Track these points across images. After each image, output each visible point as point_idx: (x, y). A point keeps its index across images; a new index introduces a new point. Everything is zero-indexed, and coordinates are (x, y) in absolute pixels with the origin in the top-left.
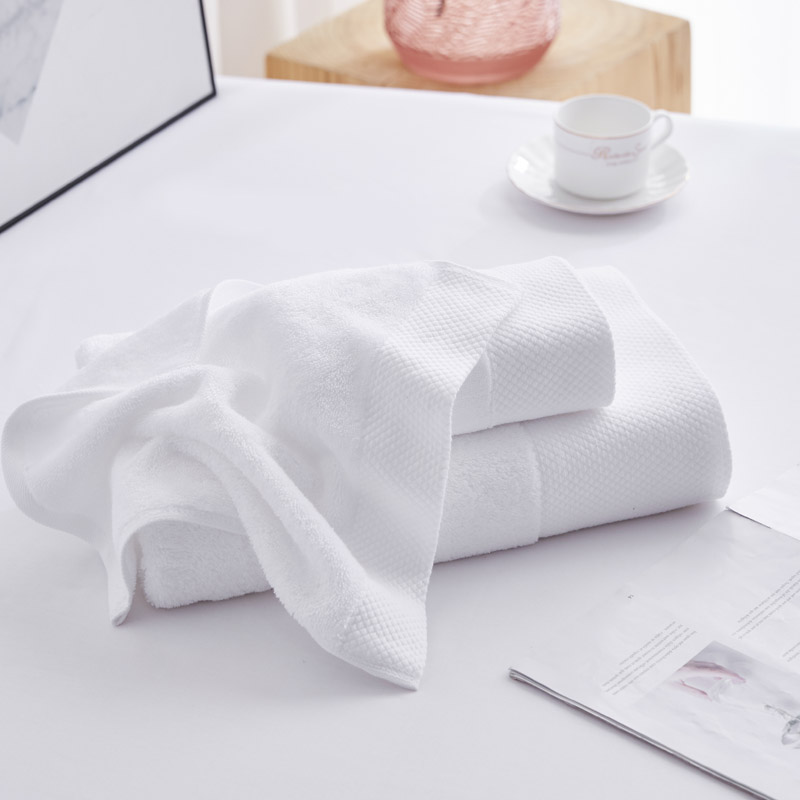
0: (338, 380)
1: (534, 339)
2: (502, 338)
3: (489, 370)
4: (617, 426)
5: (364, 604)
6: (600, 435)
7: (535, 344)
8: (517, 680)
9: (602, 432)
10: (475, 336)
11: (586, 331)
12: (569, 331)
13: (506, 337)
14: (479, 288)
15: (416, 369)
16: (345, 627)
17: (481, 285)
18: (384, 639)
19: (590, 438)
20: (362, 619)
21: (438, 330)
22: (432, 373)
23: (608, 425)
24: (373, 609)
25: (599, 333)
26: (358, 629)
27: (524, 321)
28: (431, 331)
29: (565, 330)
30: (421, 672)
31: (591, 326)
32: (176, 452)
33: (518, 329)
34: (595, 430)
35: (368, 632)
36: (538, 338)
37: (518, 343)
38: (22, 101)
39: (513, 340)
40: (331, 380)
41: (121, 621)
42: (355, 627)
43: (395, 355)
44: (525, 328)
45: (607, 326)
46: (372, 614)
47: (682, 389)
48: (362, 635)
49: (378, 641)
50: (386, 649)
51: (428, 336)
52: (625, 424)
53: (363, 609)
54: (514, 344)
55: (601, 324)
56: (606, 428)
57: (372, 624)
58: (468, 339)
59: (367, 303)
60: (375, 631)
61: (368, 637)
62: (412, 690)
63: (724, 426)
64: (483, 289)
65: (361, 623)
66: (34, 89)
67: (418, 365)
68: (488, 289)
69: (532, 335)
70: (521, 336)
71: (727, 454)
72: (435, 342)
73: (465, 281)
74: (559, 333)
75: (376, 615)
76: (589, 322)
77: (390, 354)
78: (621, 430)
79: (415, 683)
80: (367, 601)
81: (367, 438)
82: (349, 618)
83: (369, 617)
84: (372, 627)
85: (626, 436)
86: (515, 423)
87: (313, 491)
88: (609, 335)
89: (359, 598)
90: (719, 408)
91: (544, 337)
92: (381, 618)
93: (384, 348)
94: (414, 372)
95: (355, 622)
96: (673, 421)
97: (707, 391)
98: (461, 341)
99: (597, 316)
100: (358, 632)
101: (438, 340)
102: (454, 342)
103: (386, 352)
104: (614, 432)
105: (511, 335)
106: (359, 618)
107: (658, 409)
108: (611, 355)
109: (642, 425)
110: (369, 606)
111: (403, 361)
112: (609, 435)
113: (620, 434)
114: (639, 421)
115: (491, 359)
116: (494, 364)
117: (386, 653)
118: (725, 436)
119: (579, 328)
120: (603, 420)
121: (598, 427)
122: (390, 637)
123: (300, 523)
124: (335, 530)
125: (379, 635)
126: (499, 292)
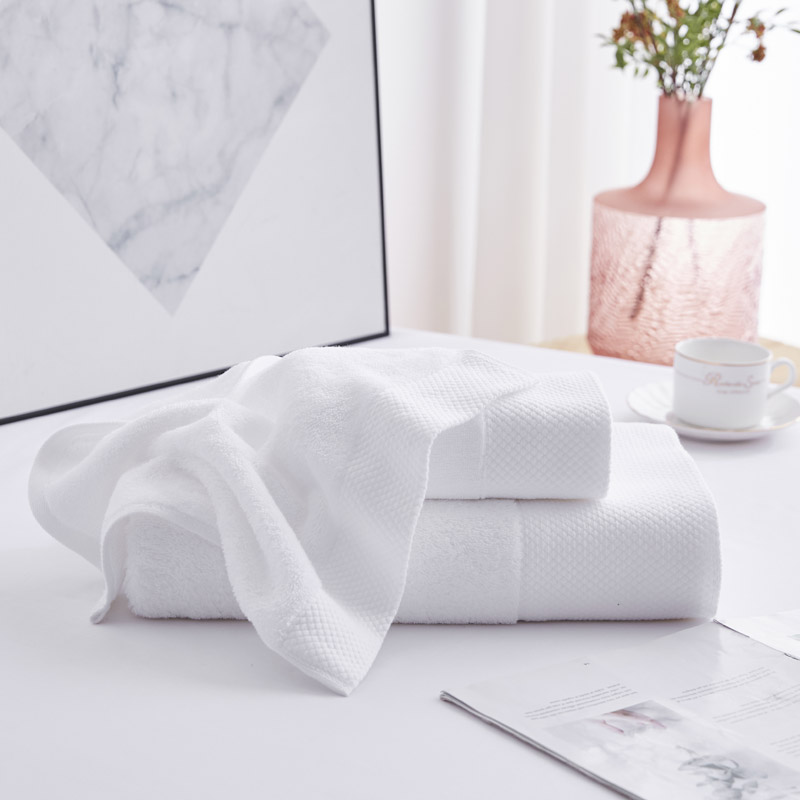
1: (533, 414)
2: (503, 409)
3: (483, 433)
4: (609, 516)
5: (312, 608)
6: (590, 521)
7: (533, 418)
8: (446, 701)
9: (592, 518)
11: (586, 415)
13: (507, 408)
14: (496, 371)
16: (288, 624)
17: (499, 369)
18: (325, 644)
20: (307, 623)
21: (442, 391)
23: (600, 514)
24: (320, 616)
25: (598, 419)
26: (301, 630)
28: (435, 391)
29: (565, 412)
30: (356, 683)
31: (592, 412)
32: (176, 468)
34: (586, 516)
35: (310, 634)
36: (538, 414)
37: (517, 415)
38: (182, 277)
39: (512, 411)
41: (99, 620)
42: (298, 627)
46: (318, 619)
48: (304, 635)
49: (318, 644)
50: (325, 653)
51: (430, 394)
52: (617, 516)
53: (310, 612)
54: (513, 414)
55: (602, 411)
56: (598, 516)
57: (316, 628)
60: (317, 635)
61: (309, 638)
62: (342, 695)
63: (717, 534)
65: (305, 625)
66: (197, 269)
67: (410, 409)
69: (532, 410)
70: (521, 410)
71: (717, 562)
72: (434, 399)
74: (559, 413)
75: (321, 621)
76: (591, 408)
78: (612, 519)
79: (347, 690)
80: (315, 606)
81: (350, 470)
82: (293, 617)
83: (315, 622)
84: (314, 631)
85: (615, 525)
86: (511, 499)
87: (296, 520)
89: (308, 602)
91: (544, 413)
92: (326, 625)
94: (404, 413)
95: (299, 623)
96: (665, 521)
97: (707, 501)
98: (460, 401)
99: (601, 405)
100: (300, 632)
101: (438, 398)
104: (604, 520)
105: (512, 407)
106: (304, 619)
108: (607, 441)
109: (633, 519)
110: (317, 612)
112: (598, 522)
113: (610, 524)
114: (632, 515)
115: (487, 424)
116: (490, 429)
117: (323, 656)
118: (717, 544)
119: (580, 411)
120: (596, 509)
121: (589, 514)
122: (332, 645)
124: (302, 544)
125: (320, 640)
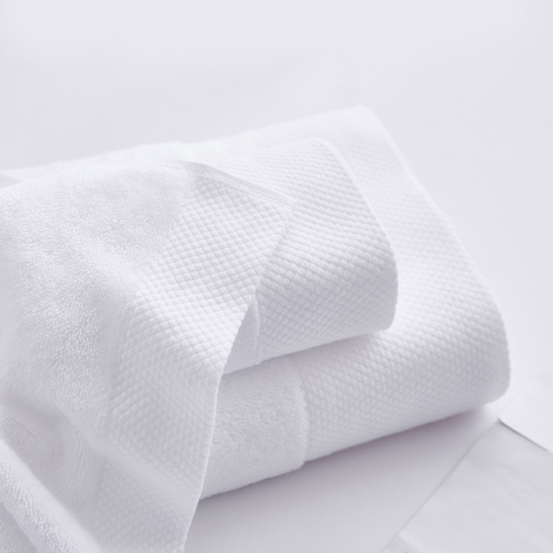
0: (80, 343)
1: (309, 274)
2: (272, 274)
4: (393, 352)
6: (374, 364)
7: (309, 280)
9: (376, 361)
10: (242, 279)
11: (367, 261)
12: (348, 261)
13: (276, 273)
14: (243, 202)
15: (175, 333)
17: (245, 198)
19: (363, 369)
21: (198, 269)
22: (194, 340)
23: (383, 351)
25: (381, 262)
27: (297, 249)
28: (190, 271)
29: (343, 261)
31: (373, 254)
33: (290, 261)
34: (369, 359)
36: (314, 273)
37: (291, 280)
39: (284, 276)
40: (72, 343)
43: (149, 313)
44: (297, 259)
45: (391, 254)
47: (461, 301)
51: (187, 279)
52: (401, 350)
54: (286, 281)
56: (382, 356)
58: (234, 282)
59: (113, 229)
64: (249, 204)
67: (177, 328)
68: (254, 205)
69: (306, 268)
70: (294, 272)
72: (195, 288)
73: (228, 193)
74: (337, 265)
76: (371, 248)
77: (142, 312)
78: (397, 357)
85: (402, 364)
88: (394, 264)
90: (502, 324)
91: (320, 270)
93: (135, 302)
94: (173, 338)
98: (226, 285)
99: (379, 240)
101: (198, 285)
102: (218, 287)
103: (137, 309)
104: (389, 360)
105: (282, 270)
107: (436, 329)
111: (159, 322)
112: (383, 364)
113: (396, 363)
114: (417, 346)
115: (259, 302)
116: (263, 307)
119: (360, 257)
120: (377, 345)
121: (372, 355)
123: (37, 526)
126: (267, 209)
